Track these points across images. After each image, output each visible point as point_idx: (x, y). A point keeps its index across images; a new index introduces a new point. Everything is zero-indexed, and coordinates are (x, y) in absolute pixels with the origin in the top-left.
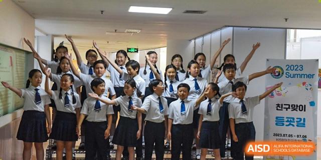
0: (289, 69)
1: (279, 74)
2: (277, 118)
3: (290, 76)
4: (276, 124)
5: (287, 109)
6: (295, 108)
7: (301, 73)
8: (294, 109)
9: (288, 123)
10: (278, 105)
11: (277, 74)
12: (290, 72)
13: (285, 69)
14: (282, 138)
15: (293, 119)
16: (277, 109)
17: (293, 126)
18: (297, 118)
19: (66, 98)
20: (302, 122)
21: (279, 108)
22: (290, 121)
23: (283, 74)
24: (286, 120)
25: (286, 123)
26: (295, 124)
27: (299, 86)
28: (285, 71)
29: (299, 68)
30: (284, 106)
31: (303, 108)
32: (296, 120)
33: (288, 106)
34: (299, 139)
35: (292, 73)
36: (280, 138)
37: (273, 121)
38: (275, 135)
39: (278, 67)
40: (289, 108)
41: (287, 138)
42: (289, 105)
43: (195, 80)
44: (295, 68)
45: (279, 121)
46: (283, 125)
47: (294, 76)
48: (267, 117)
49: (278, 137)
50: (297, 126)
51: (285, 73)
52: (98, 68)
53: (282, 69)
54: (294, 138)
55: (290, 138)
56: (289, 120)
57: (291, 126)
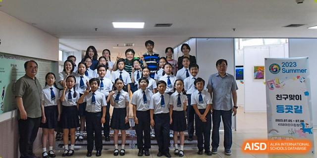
0: (285, 65)
1: (277, 70)
2: (277, 106)
3: (286, 72)
4: (277, 111)
5: (285, 99)
6: (292, 97)
7: (295, 68)
8: (292, 99)
9: (287, 111)
10: (278, 96)
11: (275, 70)
12: (286, 68)
13: (281, 66)
14: (283, 123)
15: (292, 107)
16: (277, 99)
17: (292, 112)
18: (295, 106)
19: (70, 94)
20: (299, 109)
21: (278, 98)
22: (289, 109)
23: (280, 69)
24: (285, 107)
25: (285, 111)
26: (293, 111)
27: (294, 79)
28: (282, 68)
29: (293, 64)
30: (283, 97)
31: (299, 97)
32: (294, 108)
33: (286, 97)
34: (297, 123)
35: (287, 69)
36: (281, 123)
37: (274, 109)
38: (277, 120)
39: (275, 64)
40: (287, 98)
41: (287, 123)
42: (287, 95)
43: (169, 77)
44: (290, 65)
45: (280, 109)
46: (283, 112)
47: (289, 71)
48: (269, 106)
49: (279, 122)
50: (295, 112)
51: (281, 69)
52: (101, 71)
53: (278, 66)
54: (293, 123)
55: (290, 123)
56: (288, 107)
57: (290, 113)
